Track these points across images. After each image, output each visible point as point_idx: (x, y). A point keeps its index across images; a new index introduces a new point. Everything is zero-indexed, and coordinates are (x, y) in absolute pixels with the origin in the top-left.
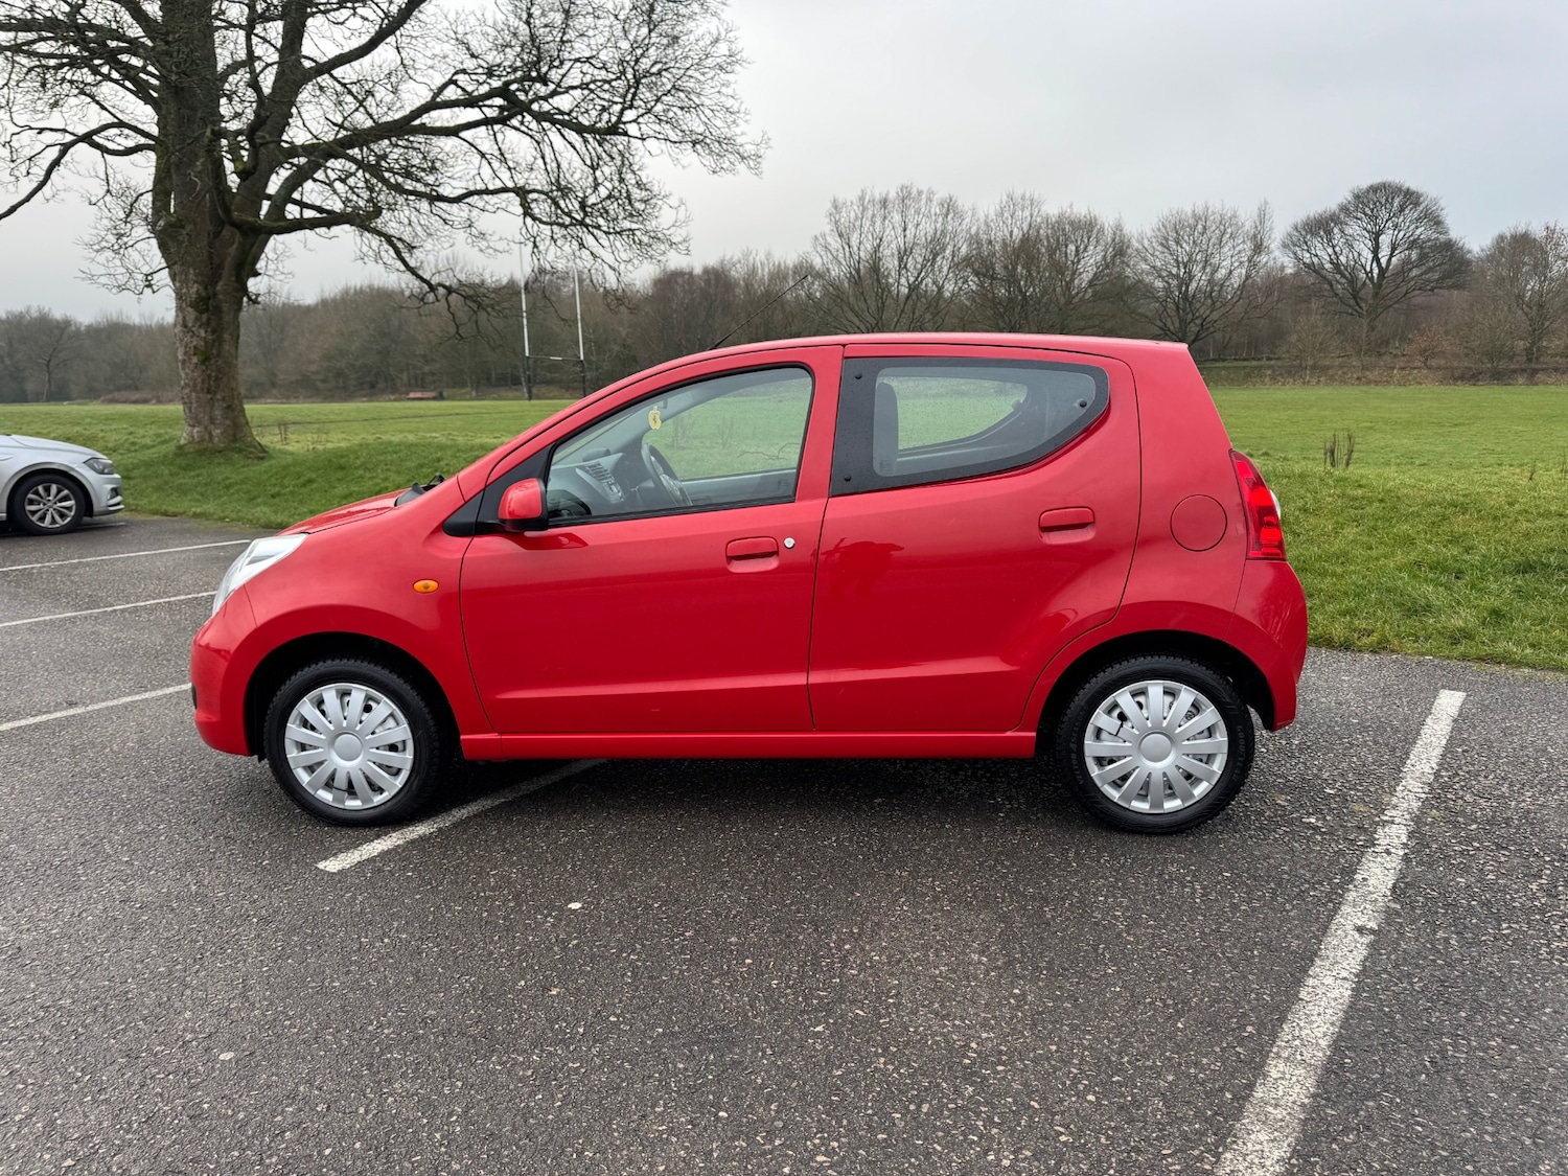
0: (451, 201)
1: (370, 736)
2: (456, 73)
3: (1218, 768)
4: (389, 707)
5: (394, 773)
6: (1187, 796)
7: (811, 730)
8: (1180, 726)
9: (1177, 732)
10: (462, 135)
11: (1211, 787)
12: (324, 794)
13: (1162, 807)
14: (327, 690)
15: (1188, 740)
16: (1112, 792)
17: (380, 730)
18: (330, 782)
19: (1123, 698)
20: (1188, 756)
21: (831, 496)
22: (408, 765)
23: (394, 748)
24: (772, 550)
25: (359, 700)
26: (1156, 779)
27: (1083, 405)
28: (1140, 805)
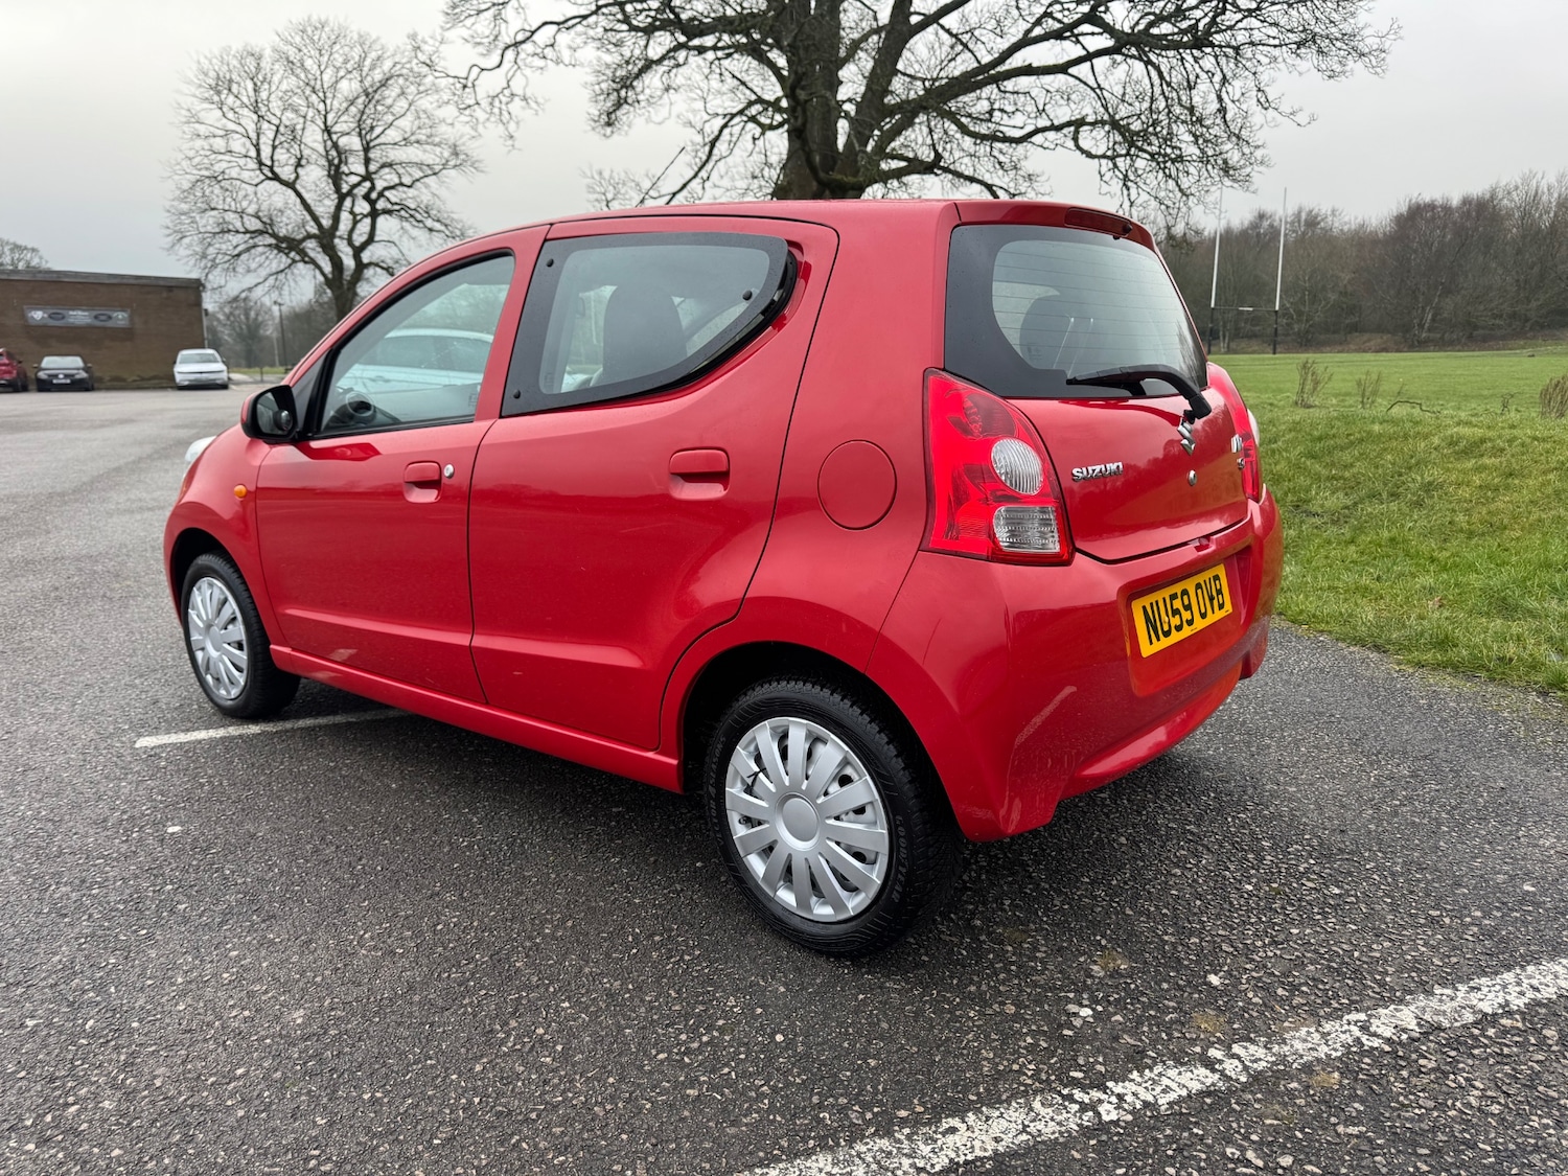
0: (1016, 141)
1: (224, 631)
2: (1049, 6)
3: (876, 875)
4: (232, 606)
5: (239, 669)
6: (838, 905)
7: (487, 704)
8: (826, 794)
9: (819, 801)
10: (1070, 71)
11: (868, 902)
12: (209, 678)
13: (809, 909)
14: (204, 582)
15: (837, 818)
16: (757, 865)
17: (230, 627)
18: (208, 669)
19: (763, 735)
20: (838, 843)
21: (501, 417)
22: (244, 665)
23: (240, 647)
24: (436, 478)
25: (217, 595)
26: (799, 867)
27: (748, 297)
28: (787, 897)
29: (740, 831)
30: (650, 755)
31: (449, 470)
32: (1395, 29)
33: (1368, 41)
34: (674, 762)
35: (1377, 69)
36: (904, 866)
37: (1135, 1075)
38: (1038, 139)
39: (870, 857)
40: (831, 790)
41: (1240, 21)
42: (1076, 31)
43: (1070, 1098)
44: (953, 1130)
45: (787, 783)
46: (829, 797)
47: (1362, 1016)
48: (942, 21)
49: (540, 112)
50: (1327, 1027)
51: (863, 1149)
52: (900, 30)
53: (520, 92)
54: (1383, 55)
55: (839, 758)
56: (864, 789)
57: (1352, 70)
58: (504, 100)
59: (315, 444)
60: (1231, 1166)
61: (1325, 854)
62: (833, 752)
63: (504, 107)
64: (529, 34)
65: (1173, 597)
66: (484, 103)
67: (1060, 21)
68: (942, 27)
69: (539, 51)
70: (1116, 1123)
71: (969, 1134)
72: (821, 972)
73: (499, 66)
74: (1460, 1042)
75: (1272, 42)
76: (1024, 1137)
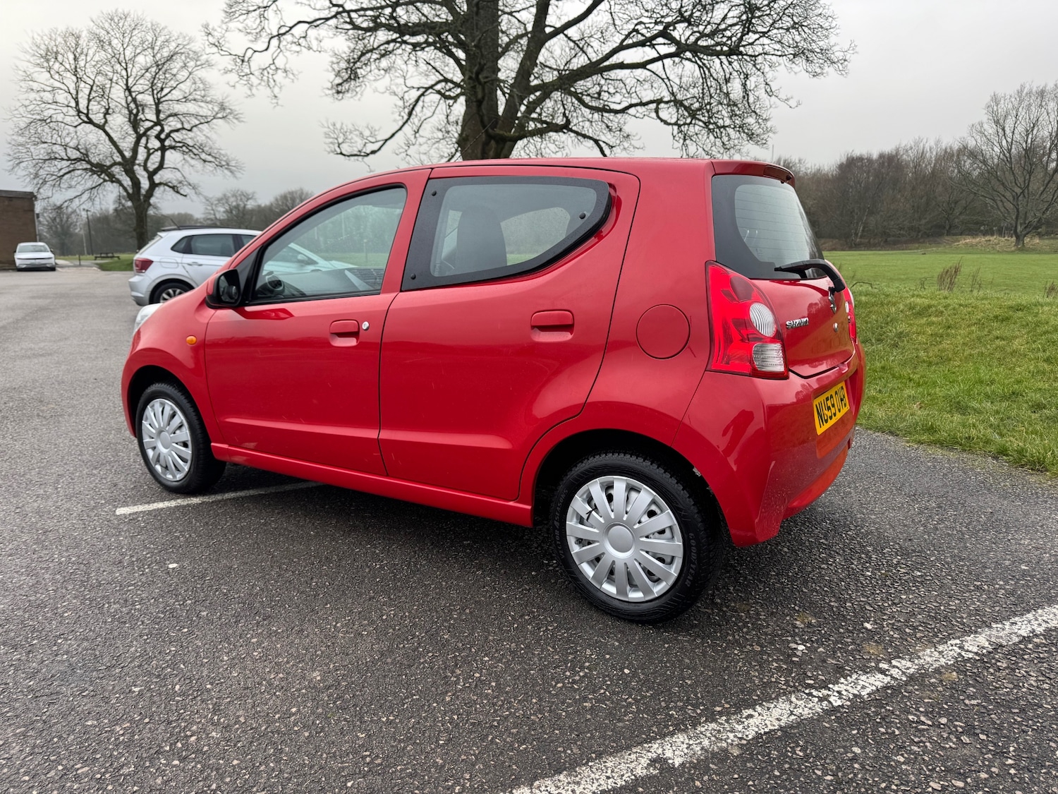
0: (616, 112)
1: (172, 435)
2: (636, 25)
3: (674, 570)
4: (180, 418)
5: (185, 461)
6: (647, 591)
7: (387, 476)
8: (640, 522)
9: (635, 527)
10: (648, 67)
11: (668, 587)
12: (158, 468)
13: (626, 595)
14: (157, 403)
15: (647, 537)
16: (588, 571)
17: (178, 432)
18: (158, 461)
19: (595, 488)
20: (647, 552)
21: (401, 291)
22: (189, 458)
23: (185, 445)
24: (356, 330)
25: (168, 411)
26: (619, 568)
27: (583, 217)
28: (610, 589)
29: (575, 549)
30: (511, 503)
31: (365, 325)
32: (853, 47)
33: (837, 54)
34: (529, 507)
35: (843, 72)
36: (694, 564)
37: (842, 680)
38: (632, 111)
39: (668, 560)
40: (643, 520)
41: (758, 39)
42: (654, 42)
43: (810, 694)
44: (751, 716)
45: (613, 517)
46: (641, 525)
47: (958, 641)
48: (565, 32)
49: (295, 81)
50: (941, 648)
51: (703, 729)
52: (539, 36)
53: (282, 67)
54: (846, 63)
55: (649, 499)
56: (666, 518)
57: (827, 73)
58: (271, 72)
59: (248, 309)
60: (914, 725)
61: (905, 554)
62: (646, 496)
63: (270, 76)
64: (288, 29)
65: (827, 399)
66: (257, 73)
67: (643, 35)
68: (566, 36)
69: (296, 40)
70: (842, 706)
71: (761, 717)
72: (637, 634)
73: (266, 50)
74: (1016, 652)
75: (776, 53)
76: (793, 717)
